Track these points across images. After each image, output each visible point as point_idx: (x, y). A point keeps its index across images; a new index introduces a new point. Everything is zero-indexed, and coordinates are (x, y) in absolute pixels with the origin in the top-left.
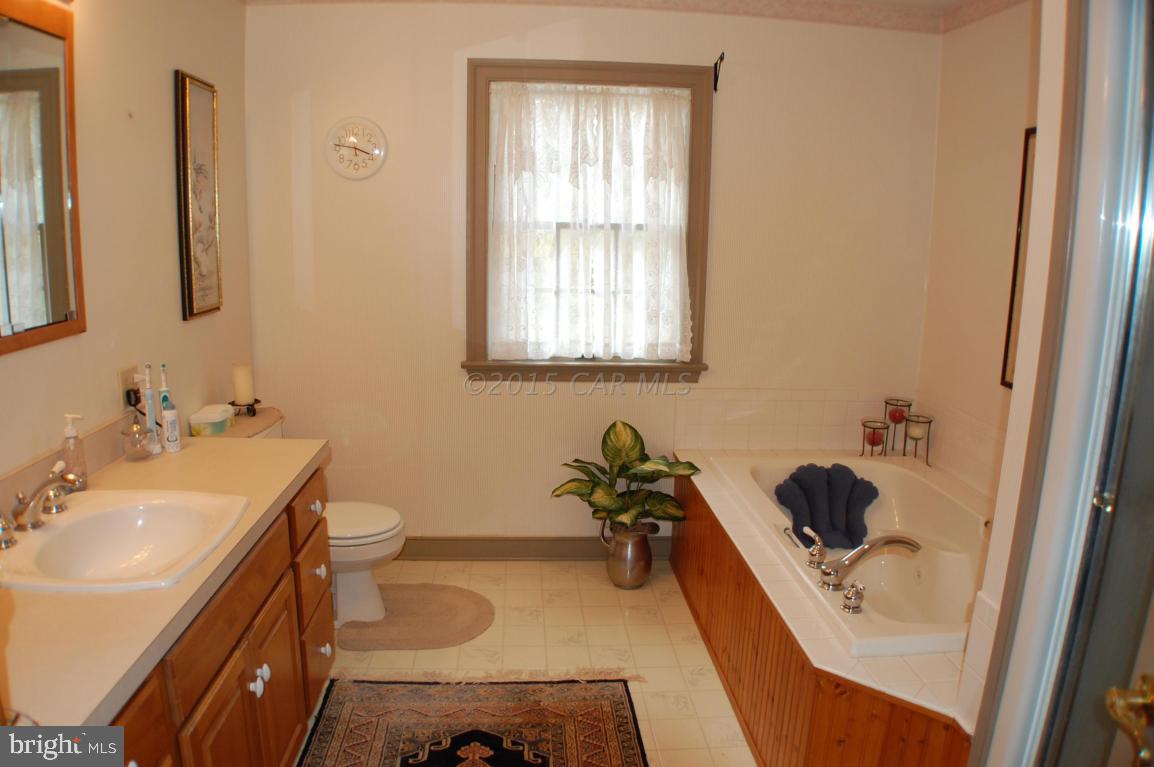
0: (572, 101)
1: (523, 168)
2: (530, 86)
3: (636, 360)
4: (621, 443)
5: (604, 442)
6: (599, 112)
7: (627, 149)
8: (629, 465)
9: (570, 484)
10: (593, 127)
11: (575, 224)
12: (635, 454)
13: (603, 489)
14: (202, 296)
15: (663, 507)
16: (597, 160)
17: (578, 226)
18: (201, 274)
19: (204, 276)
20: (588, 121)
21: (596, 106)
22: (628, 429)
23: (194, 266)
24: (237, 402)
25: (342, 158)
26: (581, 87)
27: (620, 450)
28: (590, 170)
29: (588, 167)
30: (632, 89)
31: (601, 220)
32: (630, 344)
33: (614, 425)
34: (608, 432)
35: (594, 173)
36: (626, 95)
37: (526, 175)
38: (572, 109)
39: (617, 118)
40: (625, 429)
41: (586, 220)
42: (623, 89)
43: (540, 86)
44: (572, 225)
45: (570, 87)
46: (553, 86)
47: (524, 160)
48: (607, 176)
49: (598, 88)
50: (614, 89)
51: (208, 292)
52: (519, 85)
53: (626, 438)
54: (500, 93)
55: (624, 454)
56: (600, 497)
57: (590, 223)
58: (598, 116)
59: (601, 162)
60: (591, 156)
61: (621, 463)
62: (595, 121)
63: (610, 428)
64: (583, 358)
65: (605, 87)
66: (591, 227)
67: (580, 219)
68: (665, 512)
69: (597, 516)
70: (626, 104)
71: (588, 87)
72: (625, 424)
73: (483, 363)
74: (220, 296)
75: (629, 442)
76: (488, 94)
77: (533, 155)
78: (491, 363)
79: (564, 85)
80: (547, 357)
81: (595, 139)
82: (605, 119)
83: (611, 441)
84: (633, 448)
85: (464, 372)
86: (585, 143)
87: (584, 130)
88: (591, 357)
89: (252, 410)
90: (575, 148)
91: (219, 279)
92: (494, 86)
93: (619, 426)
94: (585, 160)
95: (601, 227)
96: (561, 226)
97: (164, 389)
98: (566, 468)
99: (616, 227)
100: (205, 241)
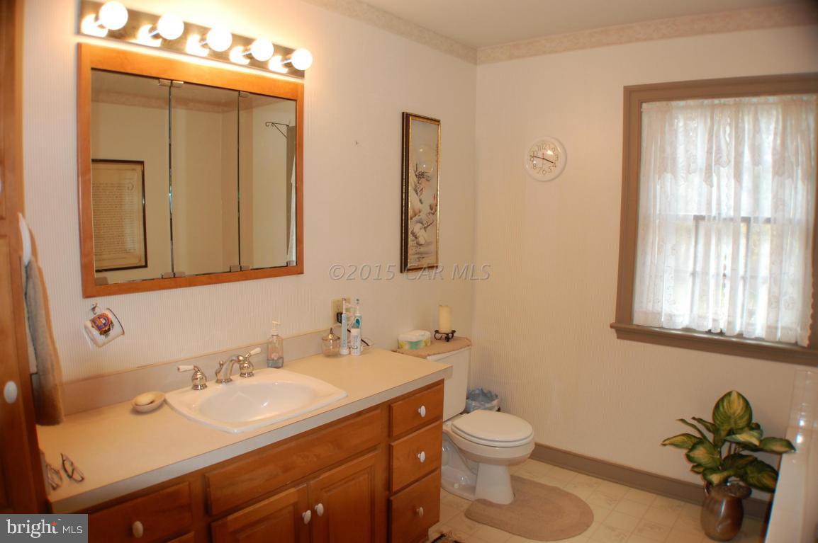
0: (708, 115)
1: (665, 170)
2: (674, 103)
3: (757, 339)
4: (732, 411)
5: (717, 407)
6: (731, 121)
7: (756, 151)
8: (735, 431)
9: (679, 437)
10: (726, 134)
11: (709, 217)
12: (742, 423)
13: (705, 448)
14: (419, 258)
15: (760, 475)
16: (730, 161)
17: (712, 218)
18: (418, 243)
19: (421, 245)
20: (722, 127)
21: (729, 116)
22: (741, 401)
23: (410, 237)
24: (440, 331)
25: (535, 166)
26: (716, 101)
27: (730, 417)
28: (724, 171)
29: (722, 169)
30: (762, 99)
31: (731, 214)
32: (753, 325)
33: (729, 394)
34: (722, 399)
35: (726, 172)
36: (756, 105)
37: (669, 176)
38: (709, 120)
39: (748, 126)
40: (739, 398)
41: (719, 214)
42: (755, 100)
43: (682, 103)
44: (706, 218)
45: (706, 102)
46: (691, 102)
47: (668, 164)
48: (738, 176)
49: (731, 100)
50: (745, 100)
51: (424, 255)
52: (664, 103)
53: (737, 407)
54: (650, 112)
55: (732, 421)
56: (700, 454)
57: (723, 215)
58: (730, 125)
59: (733, 163)
60: (724, 158)
61: (728, 428)
62: (728, 129)
63: (725, 396)
64: (709, 332)
65: (737, 99)
66: (725, 219)
67: (714, 213)
68: (759, 481)
69: (696, 470)
70: (756, 113)
71: (723, 100)
72: (739, 395)
73: (628, 326)
74: (437, 259)
75: (739, 411)
76: (640, 114)
77: (674, 160)
78: (635, 327)
79: (701, 101)
80: (680, 327)
81: (728, 144)
82: (737, 127)
83: (723, 407)
84: (741, 417)
85: (613, 330)
86: (719, 149)
87: (718, 137)
88: (719, 331)
89: (448, 337)
90: (709, 152)
91: (437, 248)
92: (644, 105)
93: (734, 396)
94: (718, 162)
95: (732, 219)
96: (698, 219)
97: (358, 315)
98: (680, 423)
99: (747, 220)
100: (424, 222)
